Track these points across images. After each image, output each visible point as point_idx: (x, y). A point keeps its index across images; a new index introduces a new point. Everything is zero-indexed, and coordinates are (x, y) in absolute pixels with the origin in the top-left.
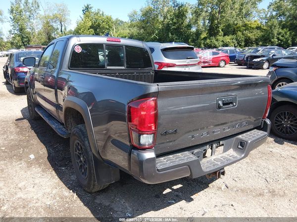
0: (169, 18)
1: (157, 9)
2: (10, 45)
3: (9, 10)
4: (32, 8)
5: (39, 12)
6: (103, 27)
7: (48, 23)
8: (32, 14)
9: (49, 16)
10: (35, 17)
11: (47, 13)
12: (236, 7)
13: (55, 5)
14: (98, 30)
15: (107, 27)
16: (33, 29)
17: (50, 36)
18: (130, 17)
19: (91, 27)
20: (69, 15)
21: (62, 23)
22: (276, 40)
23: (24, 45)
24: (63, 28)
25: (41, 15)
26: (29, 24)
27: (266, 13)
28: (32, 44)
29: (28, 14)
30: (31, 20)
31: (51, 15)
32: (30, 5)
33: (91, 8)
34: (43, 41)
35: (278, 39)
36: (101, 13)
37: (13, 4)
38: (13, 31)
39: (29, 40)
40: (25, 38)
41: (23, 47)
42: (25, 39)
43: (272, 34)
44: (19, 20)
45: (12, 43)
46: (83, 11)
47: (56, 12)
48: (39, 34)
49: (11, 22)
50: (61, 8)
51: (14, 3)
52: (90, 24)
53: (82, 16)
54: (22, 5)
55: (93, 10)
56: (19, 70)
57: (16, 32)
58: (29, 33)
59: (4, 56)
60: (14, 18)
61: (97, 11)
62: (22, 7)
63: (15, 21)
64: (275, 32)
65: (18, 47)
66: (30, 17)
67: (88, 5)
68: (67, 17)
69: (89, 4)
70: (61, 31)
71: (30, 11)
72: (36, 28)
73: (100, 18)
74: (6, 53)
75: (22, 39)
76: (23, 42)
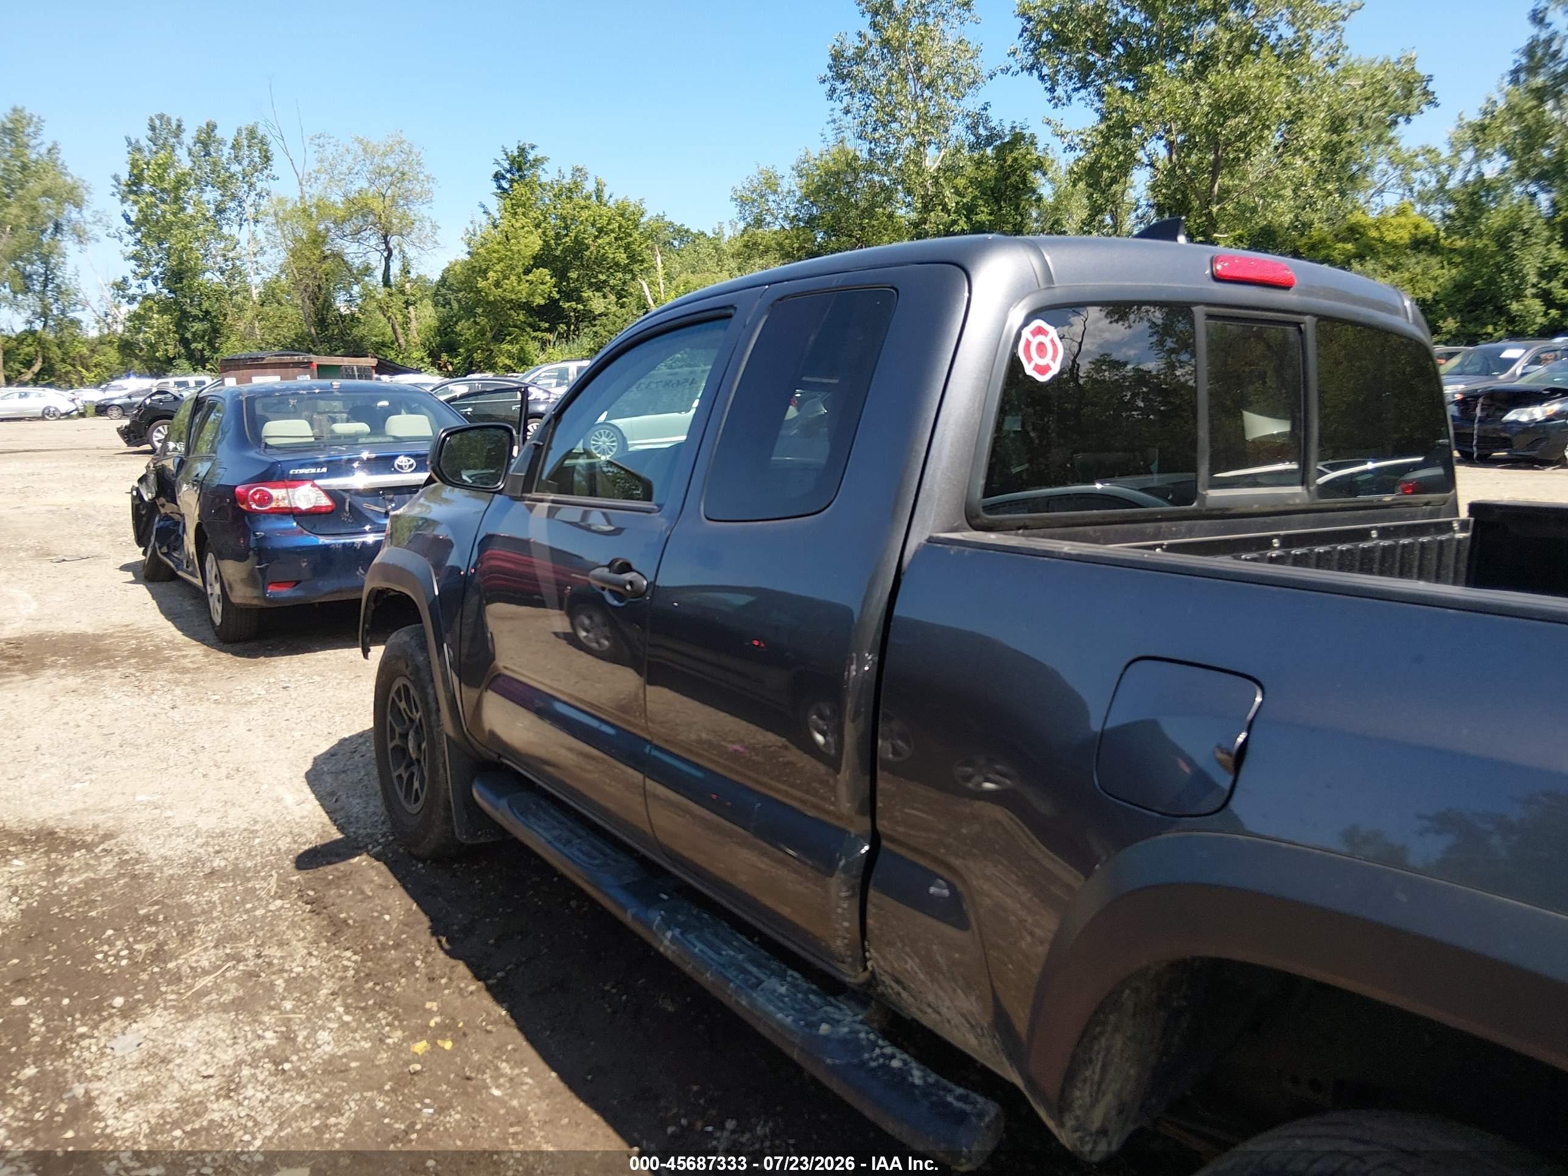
0: (952, 205)
1: (889, 159)
2: (113, 355)
3: (116, 178)
4: (235, 168)
5: (271, 185)
6: (600, 260)
7: (318, 239)
8: (234, 197)
9: (323, 207)
10: (250, 211)
11: (315, 191)
12: (1308, 135)
13: (357, 148)
14: (573, 275)
15: (622, 257)
16: (236, 272)
17: (328, 305)
18: (743, 202)
19: (539, 261)
20: (426, 197)
21: (394, 241)
22: (1537, 305)
23: (190, 356)
24: (395, 268)
25: (281, 201)
26: (217, 247)
27: (1443, 169)
28: (230, 348)
29: (211, 195)
30: (226, 230)
31: (336, 198)
32: (227, 151)
33: (537, 162)
34: (288, 333)
35: (1547, 298)
36: (590, 187)
37: (140, 150)
38: (133, 282)
39: (216, 331)
40: (195, 318)
41: (185, 364)
42: (197, 326)
43: (1513, 274)
44: (168, 228)
45: (126, 347)
46: (498, 177)
47: (362, 183)
48: (270, 295)
49: (130, 239)
50: (389, 162)
51: (144, 143)
52: (534, 243)
53: (494, 205)
54: (181, 154)
55: (547, 175)
56: (267, 499)
57: (151, 289)
58: (219, 295)
59: (82, 415)
60: (145, 220)
61: (567, 180)
62: (185, 163)
63: (147, 235)
64: (1530, 265)
65: (160, 367)
66: (220, 211)
67: (522, 151)
68: (418, 210)
69: (527, 141)
70: (386, 282)
71: (224, 185)
72: (248, 268)
73: (585, 214)
74: (93, 395)
75: (180, 324)
76: (185, 342)
